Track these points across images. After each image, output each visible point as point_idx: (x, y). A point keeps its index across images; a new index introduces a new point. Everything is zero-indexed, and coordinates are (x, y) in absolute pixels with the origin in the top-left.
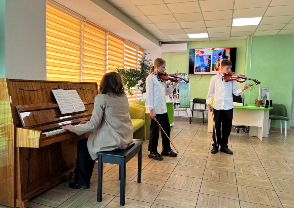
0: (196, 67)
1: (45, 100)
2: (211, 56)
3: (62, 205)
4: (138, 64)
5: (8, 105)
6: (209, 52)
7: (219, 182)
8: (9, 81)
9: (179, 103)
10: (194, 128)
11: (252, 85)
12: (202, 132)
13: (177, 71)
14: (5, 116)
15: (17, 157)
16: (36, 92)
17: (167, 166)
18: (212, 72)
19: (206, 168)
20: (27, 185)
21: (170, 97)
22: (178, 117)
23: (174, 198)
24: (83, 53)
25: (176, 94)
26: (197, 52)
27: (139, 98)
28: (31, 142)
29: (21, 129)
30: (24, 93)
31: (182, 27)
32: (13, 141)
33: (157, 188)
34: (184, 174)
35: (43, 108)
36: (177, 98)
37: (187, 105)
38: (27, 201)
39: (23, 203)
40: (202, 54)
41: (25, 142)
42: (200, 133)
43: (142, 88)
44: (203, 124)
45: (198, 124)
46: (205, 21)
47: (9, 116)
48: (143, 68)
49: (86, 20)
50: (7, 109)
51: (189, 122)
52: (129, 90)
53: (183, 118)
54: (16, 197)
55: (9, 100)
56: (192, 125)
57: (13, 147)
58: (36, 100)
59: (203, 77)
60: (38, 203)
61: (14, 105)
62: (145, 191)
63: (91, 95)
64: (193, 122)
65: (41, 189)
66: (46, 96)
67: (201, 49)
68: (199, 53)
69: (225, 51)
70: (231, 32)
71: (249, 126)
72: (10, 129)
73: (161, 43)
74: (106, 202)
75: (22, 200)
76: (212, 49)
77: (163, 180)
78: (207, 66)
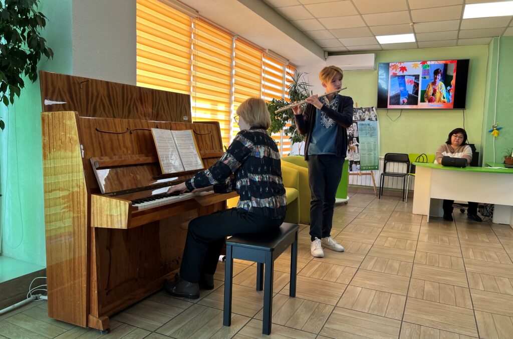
0: (391, 95)
1: (135, 150)
2: (419, 75)
3: (163, 328)
4: (286, 92)
5: (78, 158)
6: (416, 68)
7: (439, 304)
9: (359, 162)
10: (388, 206)
11: (497, 129)
12: (402, 213)
13: (357, 104)
14: (72, 177)
15: (92, 244)
16: (120, 136)
17: (341, 271)
18: (420, 105)
19: (412, 277)
20: (107, 291)
22: (357, 187)
23: (355, 327)
24: (193, 72)
25: (354, 145)
26: (393, 69)
27: (287, 153)
28: (115, 219)
29: (98, 197)
30: (102, 137)
31: (366, 23)
32: (86, 217)
33: (325, 307)
34: (372, 286)
35: (133, 163)
36: (354, 152)
37: (373, 164)
38: (107, 317)
39: (100, 321)
40: (403, 72)
41: (104, 219)
42: (397, 215)
43: (292, 134)
44: (402, 199)
45: (394, 200)
46: (411, 11)
47: (80, 177)
48: (295, 99)
49: (200, 15)
50: (77, 165)
51: (377, 196)
53: (366, 188)
54: (89, 311)
55: (80, 151)
56: (381, 200)
58: (121, 148)
59: (404, 114)
60: (124, 323)
61: (88, 157)
62: (304, 312)
63: (209, 143)
64: (386, 196)
65: (129, 299)
66: (137, 143)
67: (400, 63)
68: (396, 70)
69: (446, 66)
70: (459, 30)
71: (492, 205)
72: (82, 197)
73: (327, 54)
74: (237, 326)
75: (99, 317)
76: (421, 63)
77: (335, 295)
78: (411, 93)
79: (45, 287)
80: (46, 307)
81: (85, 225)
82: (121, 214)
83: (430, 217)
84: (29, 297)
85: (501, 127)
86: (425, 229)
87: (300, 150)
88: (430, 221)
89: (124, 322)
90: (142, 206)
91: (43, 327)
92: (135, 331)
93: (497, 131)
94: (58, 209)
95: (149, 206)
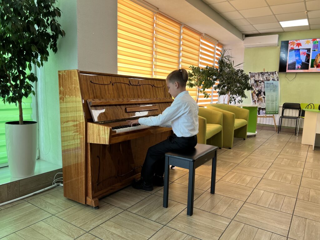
0: (289, 63)
1: (115, 95)
2: (310, 49)
3: (131, 208)
4: (216, 62)
6: (308, 44)
8: (80, 73)
9: (265, 109)
10: (284, 138)
12: (294, 143)
13: (264, 69)
15: (88, 154)
16: (106, 86)
17: (250, 179)
18: (311, 70)
19: (301, 186)
20: (97, 183)
21: (253, 101)
22: (262, 125)
23: (259, 217)
24: (155, 49)
25: (261, 97)
26: (291, 45)
29: (92, 124)
30: (94, 87)
31: (273, 13)
32: (85, 137)
33: (238, 202)
34: (272, 190)
35: (114, 104)
36: (262, 102)
37: (274, 111)
38: (97, 199)
39: (93, 201)
40: (299, 47)
41: (95, 138)
42: (291, 144)
44: (294, 134)
45: (288, 134)
46: (306, 2)
48: (222, 66)
49: (159, 11)
51: (277, 131)
52: (204, 92)
53: (269, 127)
54: (86, 195)
56: (280, 135)
57: (85, 142)
58: (106, 94)
59: (298, 76)
60: (108, 203)
61: (85, 99)
63: (163, 93)
64: (283, 132)
65: (111, 189)
66: (117, 92)
67: (297, 40)
68: (293, 46)
73: (244, 36)
74: (178, 211)
75: (93, 198)
76: (312, 40)
77: (245, 195)
78: (304, 62)
79: (62, 179)
80: (62, 191)
81: (84, 141)
82: (105, 135)
83: (315, 146)
84: (54, 184)
86: (311, 154)
87: (224, 100)
88: (315, 150)
90: (118, 131)
91: (61, 203)
92: (115, 209)
95: (123, 131)
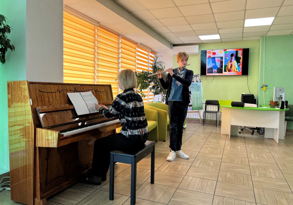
0: (208, 68)
1: (62, 102)
2: (223, 57)
4: (150, 67)
5: (28, 107)
6: (221, 53)
7: (235, 184)
8: (30, 84)
9: (192, 105)
10: (207, 130)
11: (266, 86)
12: (216, 134)
14: (25, 118)
15: (36, 157)
16: (54, 94)
17: (181, 168)
18: (224, 73)
19: (220, 170)
20: (45, 184)
22: (190, 119)
23: (188, 199)
24: (97, 57)
26: (209, 54)
27: (151, 100)
28: (50, 142)
29: (40, 129)
30: (43, 95)
31: (193, 29)
32: (33, 141)
33: (171, 189)
34: (198, 176)
35: (61, 109)
37: (199, 107)
38: (45, 199)
39: (42, 202)
40: (214, 55)
41: (44, 142)
42: (213, 135)
43: (154, 90)
44: (216, 126)
45: (211, 126)
46: (217, 23)
47: (30, 117)
48: (155, 70)
49: (100, 25)
50: (28, 110)
51: (202, 124)
52: (141, 92)
53: (196, 120)
54: (35, 196)
55: (30, 102)
56: (204, 127)
57: (33, 146)
58: (54, 101)
59: (215, 78)
61: (34, 107)
62: (160, 192)
63: (105, 97)
64: (206, 124)
65: (59, 188)
66: (63, 98)
67: (213, 50)
68: (210, 54)
69: (237, 52)
70: (243, 33)
71: (264, 128)
72: (31, 130)
73: (172, 45)
75: (41, 199)
76: (224, 50)
77: (177, 182)
78: (219, 67)
79: (9, 183)
80: (9, 194)
82: (53, 139)
83: (231, 135)
85: (267, 85)
86: (228, 142)
87: (158, 99)
88: (231, 138)
89: (56, 202)
90: (66, 134)
93: (265, 87)
94: (17, 137)
95: (70, 134)
